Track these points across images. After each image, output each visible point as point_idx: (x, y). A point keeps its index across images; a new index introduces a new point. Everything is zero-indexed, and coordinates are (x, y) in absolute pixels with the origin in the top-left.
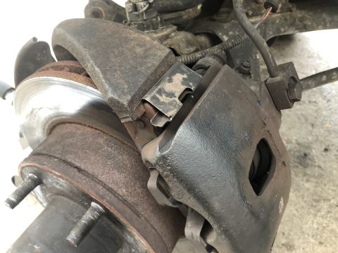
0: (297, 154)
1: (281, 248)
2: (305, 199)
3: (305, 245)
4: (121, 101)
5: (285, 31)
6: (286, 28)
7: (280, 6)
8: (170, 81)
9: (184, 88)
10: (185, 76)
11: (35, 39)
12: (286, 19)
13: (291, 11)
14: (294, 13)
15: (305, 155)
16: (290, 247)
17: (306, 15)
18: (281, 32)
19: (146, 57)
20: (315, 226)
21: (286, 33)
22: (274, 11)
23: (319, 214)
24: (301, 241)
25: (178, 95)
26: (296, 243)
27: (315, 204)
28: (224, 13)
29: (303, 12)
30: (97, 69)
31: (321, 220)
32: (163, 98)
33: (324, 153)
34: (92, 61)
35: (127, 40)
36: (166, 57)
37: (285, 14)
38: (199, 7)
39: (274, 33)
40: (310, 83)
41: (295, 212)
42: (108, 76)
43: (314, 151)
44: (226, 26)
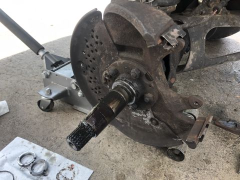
0: (216, 110)
1: (202, 161)
2: (220, 136)
3: (218, 162)
4: (151, 35)
5: (222, 25)
6: (223, 23)
7: (221, 10)
8: (173, 31)
9: (178, 35)
10: (179, 31)
11: (96, 9)
12: (223, 18)
13: (227, 14)
14: (228, 15)
15: (222, 111)
16: (208, 162)
17: (235, 17)
18: (220, 25)
19: (161, 19)
20: (225, 152)
21: (223, 26)
22: (217, 13)
23: (228, 146)
24: (215, 159)
25: (176, 37)
26: (212, 160)
27: (225, 140)
28: (188, 11)
29: (234, 15)
30: (139, 21)
31: (229, 149)
32: (170, 37)
33: (234, 112)
34: (136, 18)
35: (151, 11)
36: (170, 21)
37: (224, 15)
38: (176, 6)
39: (216, 25)
40: (233, 57)
41: (212, 143)
42: (145, 25)
43: (227, 110)
44: (189, 18)
